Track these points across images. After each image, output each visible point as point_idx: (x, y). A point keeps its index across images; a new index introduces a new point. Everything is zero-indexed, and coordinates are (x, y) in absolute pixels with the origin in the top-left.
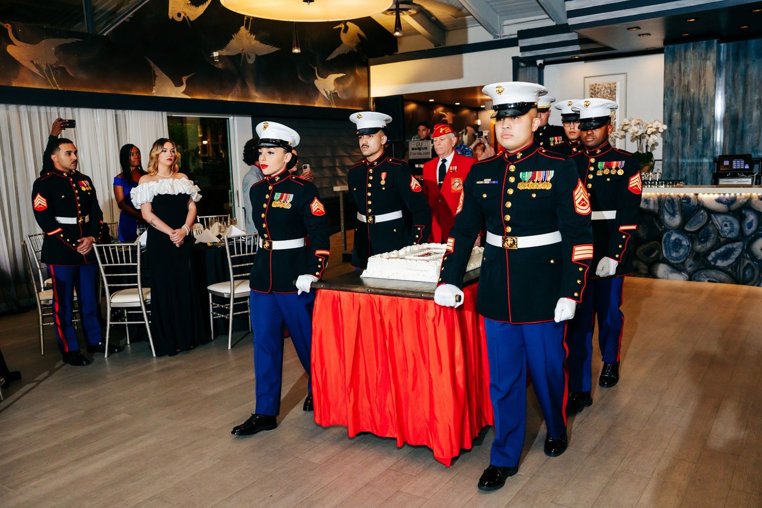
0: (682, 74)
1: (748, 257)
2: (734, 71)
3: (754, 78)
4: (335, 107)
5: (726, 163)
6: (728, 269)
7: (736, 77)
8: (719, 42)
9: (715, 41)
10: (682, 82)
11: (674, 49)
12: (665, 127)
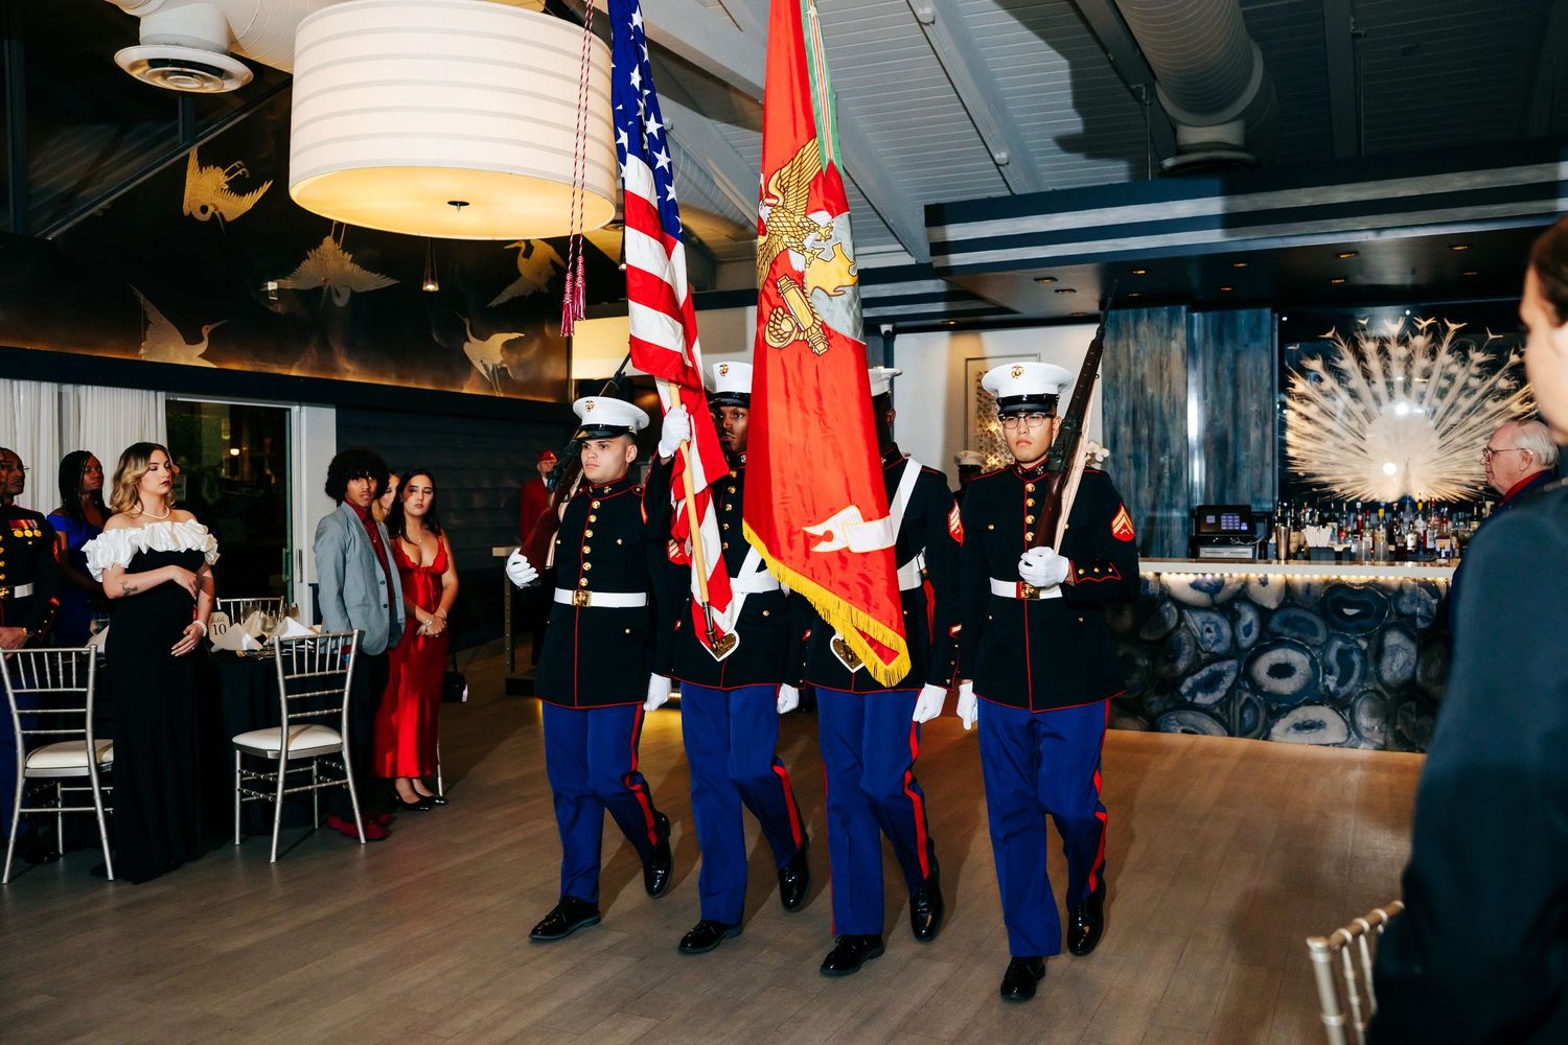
1: (1248, 687)
2: (1217, 361)
3: (1248, 374)
4: (502, 395)
5: (1211, 519)
6: (1215, 708)
7: (1220, 371)
8: (1188, 311)
9: (1184, 308)
10: (1133, 375)
11: (1117, 316)
12: (1106, 453)
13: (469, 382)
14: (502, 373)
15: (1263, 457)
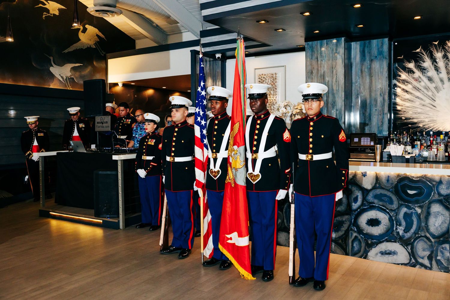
0: (319, 65)
1: (356, 230)
3: (377, 70)
4: (71, 89)
5: (356, 140)
6: (339, 241)
7: (363, 70)
8: (346, 41)
9: (343, 39)
10: (320, 72)
11: (312, 44)
13: (54, 83)
14: (71, 80)
15: (383, 111)
